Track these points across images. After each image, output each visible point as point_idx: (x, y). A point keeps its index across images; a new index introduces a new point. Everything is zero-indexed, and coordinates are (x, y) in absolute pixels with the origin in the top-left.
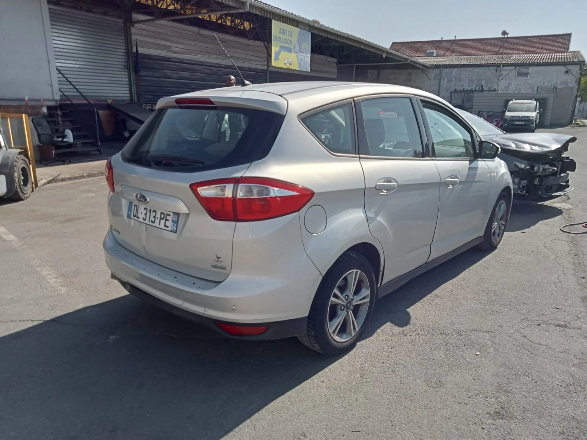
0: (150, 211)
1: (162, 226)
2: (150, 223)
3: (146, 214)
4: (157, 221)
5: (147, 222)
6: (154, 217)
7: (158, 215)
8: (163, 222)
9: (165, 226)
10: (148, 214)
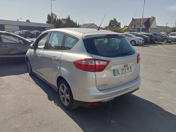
0: (124, 69)
1: (128, 71)
2: (125, 73)
3: (122, 71)
4: (126, 71)
5: (123, 73)
6: (125, 70)
7: (126, 69)
8: (128, 70)
9: (129, 71)
10: (123, 70)
